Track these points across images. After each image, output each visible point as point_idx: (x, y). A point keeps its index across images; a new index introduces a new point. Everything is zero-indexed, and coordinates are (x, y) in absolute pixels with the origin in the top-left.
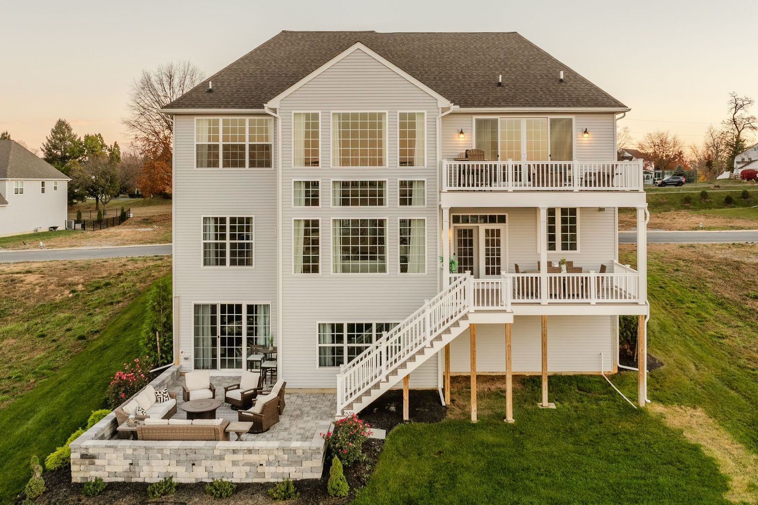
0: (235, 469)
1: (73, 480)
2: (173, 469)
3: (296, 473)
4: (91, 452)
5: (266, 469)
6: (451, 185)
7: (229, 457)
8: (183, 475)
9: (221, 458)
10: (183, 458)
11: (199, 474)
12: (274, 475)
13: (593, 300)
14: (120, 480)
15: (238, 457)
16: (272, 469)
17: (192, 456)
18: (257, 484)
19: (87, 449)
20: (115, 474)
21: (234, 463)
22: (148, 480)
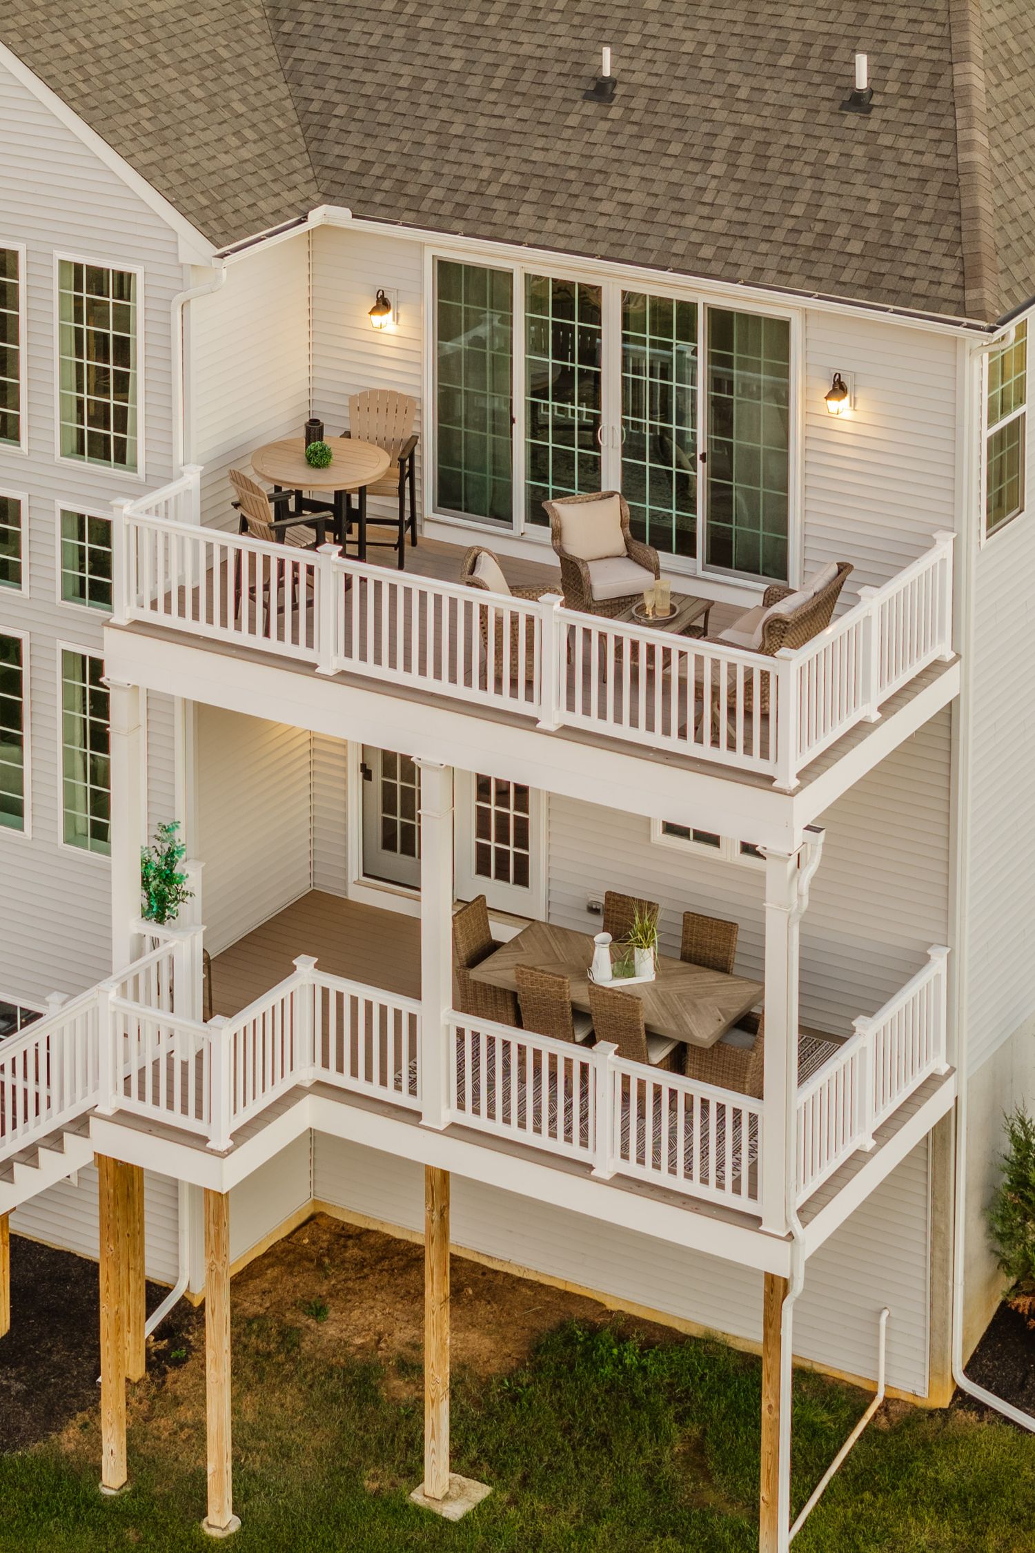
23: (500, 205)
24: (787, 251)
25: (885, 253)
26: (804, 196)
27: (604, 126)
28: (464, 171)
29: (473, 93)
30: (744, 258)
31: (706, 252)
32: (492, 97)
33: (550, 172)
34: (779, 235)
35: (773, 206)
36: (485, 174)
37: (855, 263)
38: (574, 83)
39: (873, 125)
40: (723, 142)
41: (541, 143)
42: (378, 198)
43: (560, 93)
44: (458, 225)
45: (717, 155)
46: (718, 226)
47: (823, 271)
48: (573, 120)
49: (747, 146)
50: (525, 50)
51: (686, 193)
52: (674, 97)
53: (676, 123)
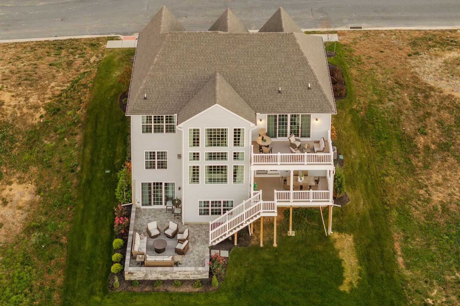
0: (180, 276)
1: (126, 280)
2: (159, 276)
3: (200, 277)
4: (132, 272)
5: (190, 276)
6: (255, 162)
7: (178, 273)
8: (163, 278)
9: (175, 273)
10: (163, 273)
11: (169, 277)
12: (192, 277)
13: (311, 200)
14: (141, 279)
15: (180, 273)
16: (192, 276)
17: (166, 273)
18: (187, 280)
19: (130, 271)
20: (140, 278)
21: (179, 274)
22: (151, 279)
23: (276, 109)
24: (311, 108)
25: (321, 106)
26: (309, 101)
27: (282, 96)
28: (270, 105)
29: (265, 95)
30: (307, 110)
31: (302, 110)
32: (267, 95)
33: (279, 103)
34: (309, 106)
35: (307, 103)
36: (272, 105)
37: (319, 108)
38: (276, 91)
39: (312, 91)
40: (297, 96)
41: (276, 100)
42: (261, 111)
43: (275, 93)
44: (272, 112)
45: (297, 98)
46: (302, 107)
47: (316, 110)
48: (279, 96)
49: (300, 96)
50: (268, 88)
51: (296, 103)
52: (289, 91)
53: (290, 95)
